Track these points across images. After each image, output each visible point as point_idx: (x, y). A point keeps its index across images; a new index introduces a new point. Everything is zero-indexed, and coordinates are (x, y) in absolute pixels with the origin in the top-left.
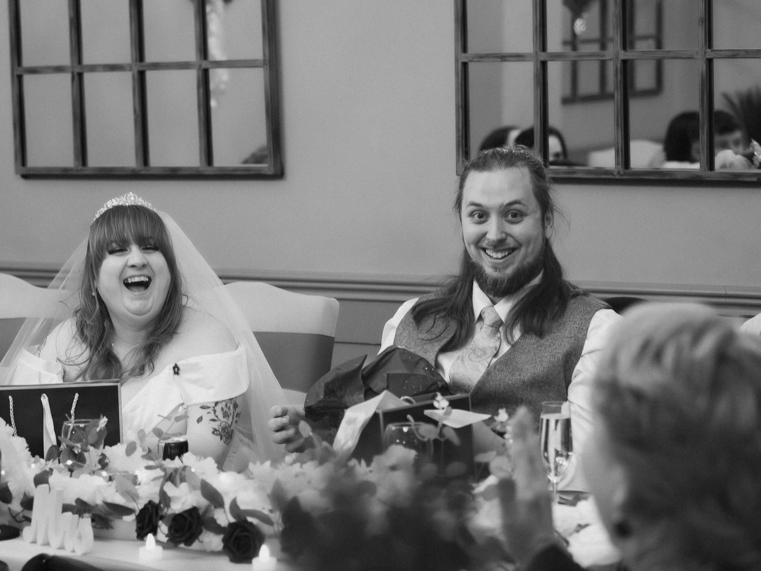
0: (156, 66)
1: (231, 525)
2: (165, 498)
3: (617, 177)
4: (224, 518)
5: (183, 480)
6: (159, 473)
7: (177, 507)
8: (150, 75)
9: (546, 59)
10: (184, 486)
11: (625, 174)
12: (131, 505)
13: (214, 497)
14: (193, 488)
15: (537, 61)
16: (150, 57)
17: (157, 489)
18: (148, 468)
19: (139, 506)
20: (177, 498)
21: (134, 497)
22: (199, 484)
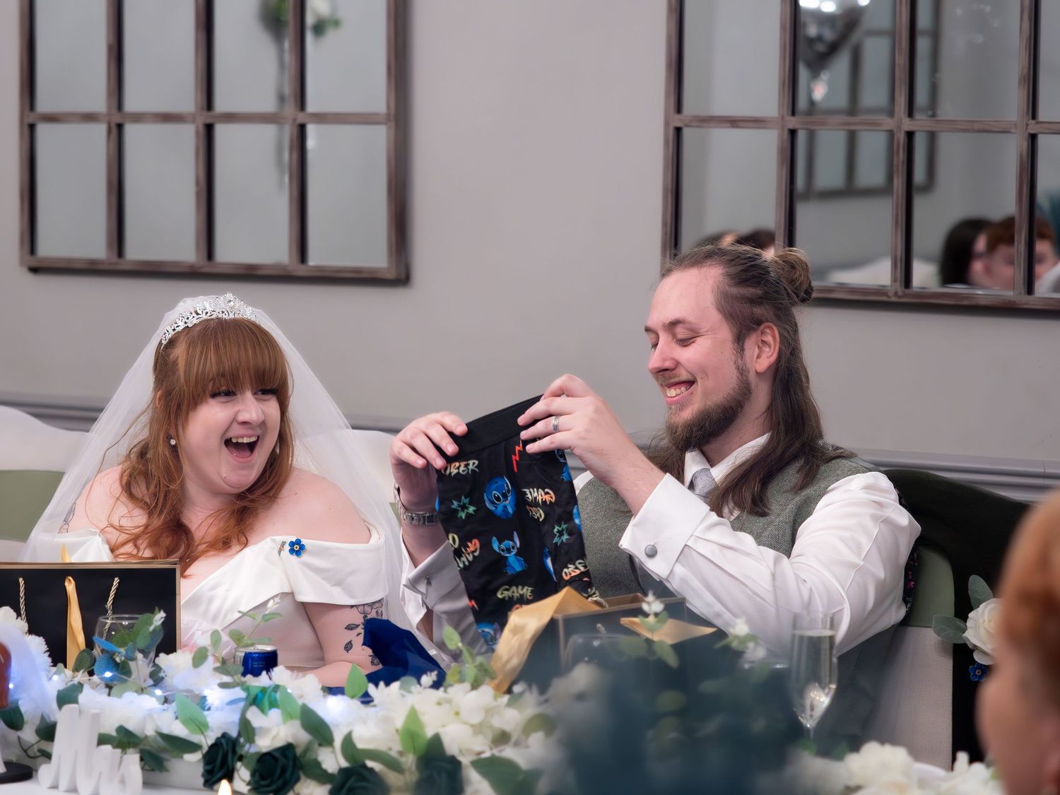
0: (231, 118)
1: (343, 771)
2: (247, 729)
3: (893, 299)
4: (332, 761)
5: (273, 704)
6: (239, 693)
7: (264, 743)
8: (221, 131)
9: (796, 127)
10: (275, 714)
11: (905, 296)
12: (196, 738)
13: (319, 730)
14: (288, 716)
15: (782, 129)
16: (221, 105)
17: (236, 717)
18: (223, 685)
19: (207, 740)
20: (265, 731)
21: (202, 727)
22: (298, 711)
